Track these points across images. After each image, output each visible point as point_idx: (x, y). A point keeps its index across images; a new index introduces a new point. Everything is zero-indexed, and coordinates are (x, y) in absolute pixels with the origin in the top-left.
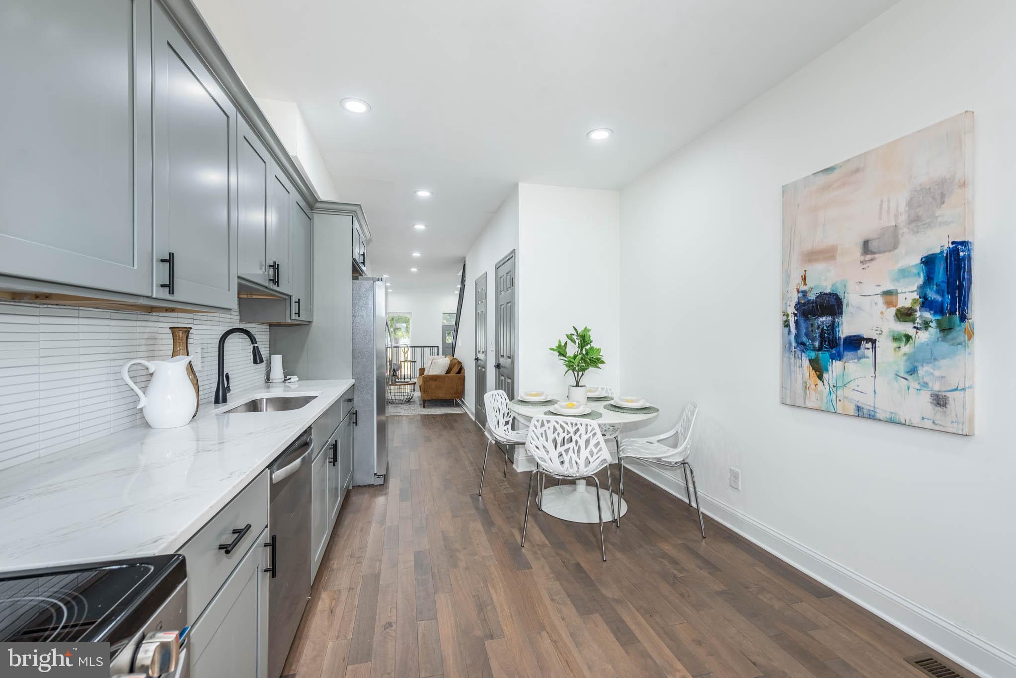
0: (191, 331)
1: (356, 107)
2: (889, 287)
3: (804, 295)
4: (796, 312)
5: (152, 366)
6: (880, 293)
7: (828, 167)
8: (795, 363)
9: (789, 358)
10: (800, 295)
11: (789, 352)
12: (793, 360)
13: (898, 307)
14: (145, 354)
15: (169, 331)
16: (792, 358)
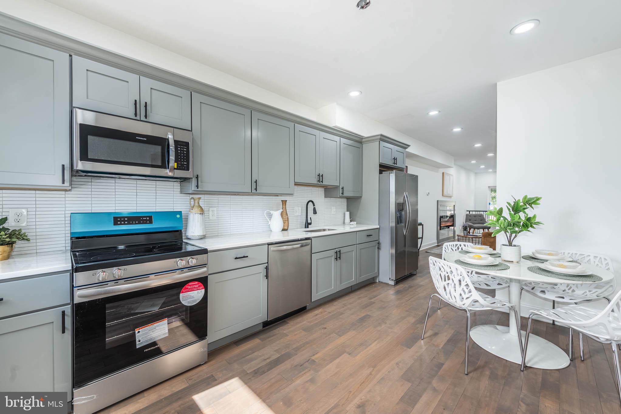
0: (287, 202)
1: (354, 94)
5: (272, 212)
14: (276, 209)
15: (281, 202)
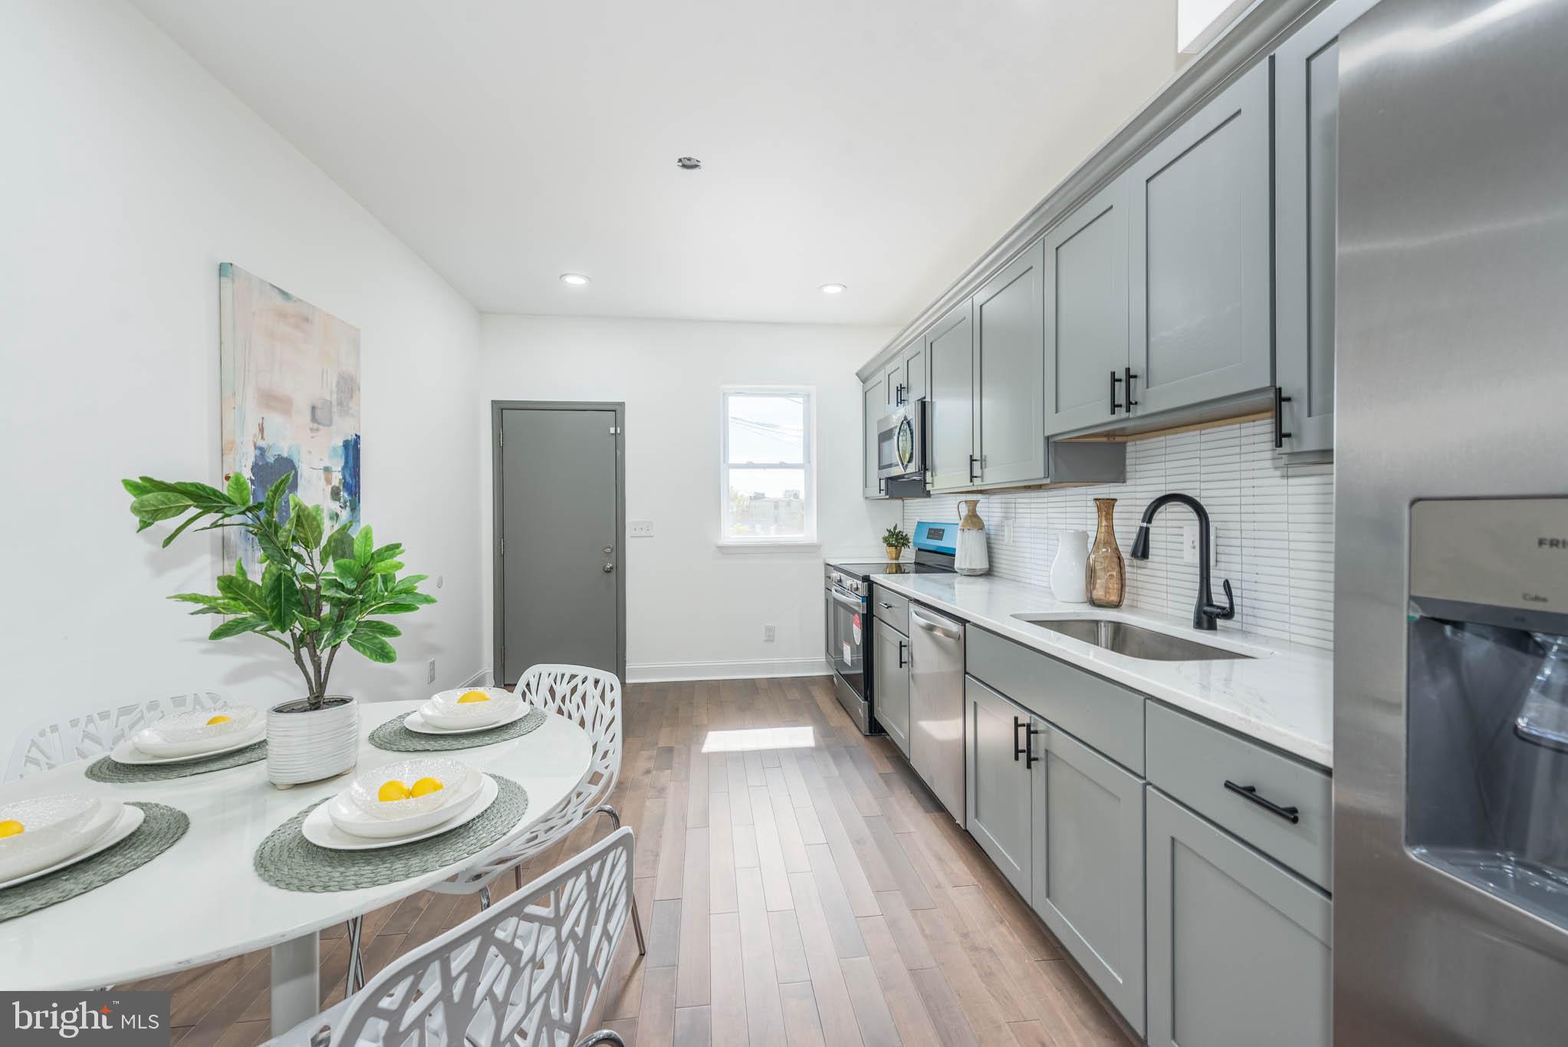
2: (328, 464)
3: (261, 454)
4: (253, 478)
6: (322, 468)
7: (286, 290)
8: (253, 557)
9: (246, 550)
10: (258, 452)
11: (246, 540)
12: (250, 553)
13: (333, 485)
16: (249, 548)
